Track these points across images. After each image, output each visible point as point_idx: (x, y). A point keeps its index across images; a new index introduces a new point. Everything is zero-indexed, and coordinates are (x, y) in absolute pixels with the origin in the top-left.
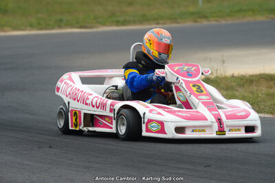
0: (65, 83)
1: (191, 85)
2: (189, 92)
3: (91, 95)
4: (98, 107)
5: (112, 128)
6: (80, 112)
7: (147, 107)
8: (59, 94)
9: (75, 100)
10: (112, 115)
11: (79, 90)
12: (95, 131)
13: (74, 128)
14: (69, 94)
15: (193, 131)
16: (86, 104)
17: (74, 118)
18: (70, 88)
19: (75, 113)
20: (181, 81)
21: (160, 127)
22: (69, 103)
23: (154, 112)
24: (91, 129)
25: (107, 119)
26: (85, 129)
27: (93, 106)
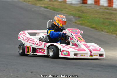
0: (22, 35)
1: (77, 37)
2: (77, 40)
3: (35, 40)
4: (38, 45)
5: (45, 53)
6: (30, 47)
7: (62, 45)
8: (20, 39)
9: (28, 42)
10: (45, 48)
11: (29, 38)
12: (37, 55)
13: (27, 53)
14: (25, 39)
15: (80, 55)
16: (33, 44)
17: (27, 49)
18: (25, 37)
19: (28, 47)
20: (73, 35)
21: (68, 53)
22: (25, 43)
23: (65, 47)
24: (35, 53)
25: (42, 50)
26: (33, 53)
27: (36, 45)
